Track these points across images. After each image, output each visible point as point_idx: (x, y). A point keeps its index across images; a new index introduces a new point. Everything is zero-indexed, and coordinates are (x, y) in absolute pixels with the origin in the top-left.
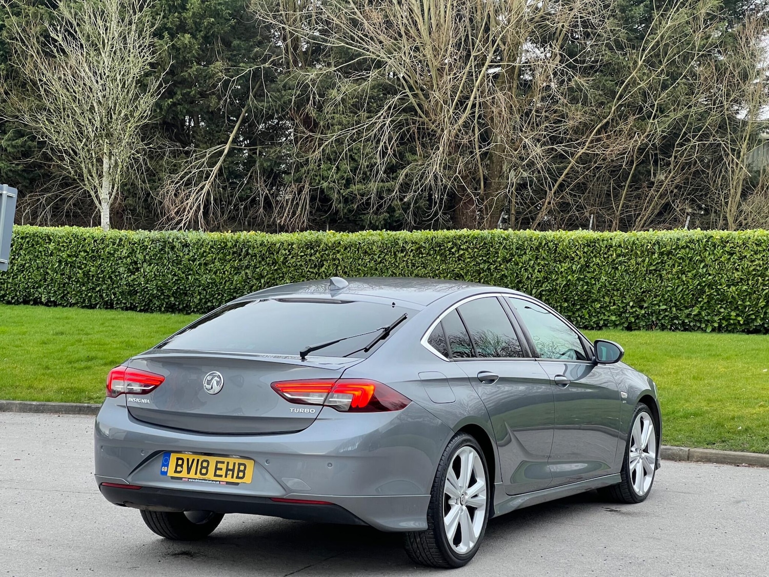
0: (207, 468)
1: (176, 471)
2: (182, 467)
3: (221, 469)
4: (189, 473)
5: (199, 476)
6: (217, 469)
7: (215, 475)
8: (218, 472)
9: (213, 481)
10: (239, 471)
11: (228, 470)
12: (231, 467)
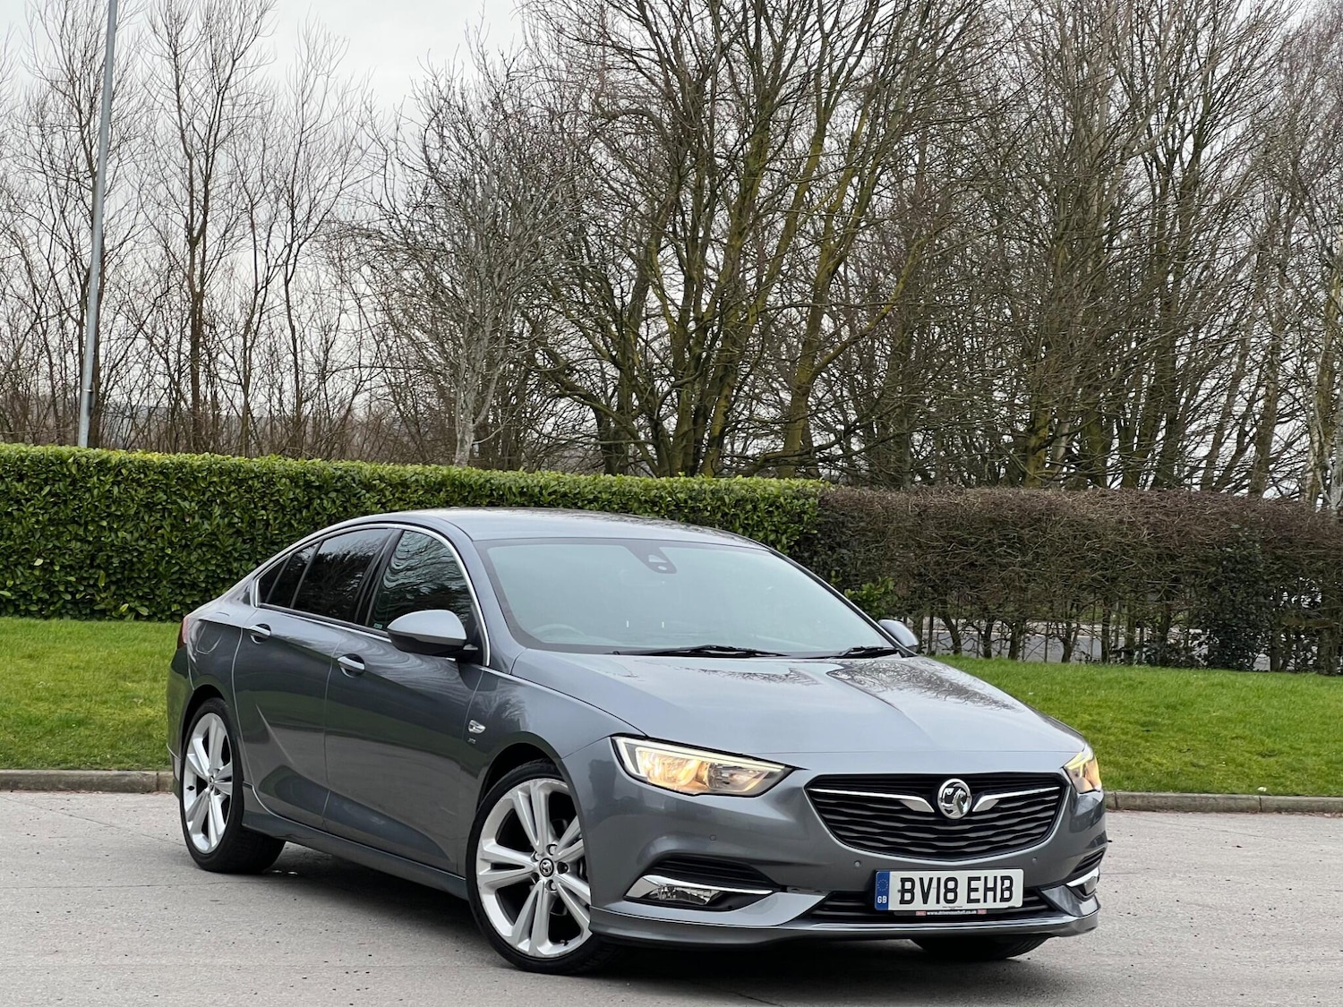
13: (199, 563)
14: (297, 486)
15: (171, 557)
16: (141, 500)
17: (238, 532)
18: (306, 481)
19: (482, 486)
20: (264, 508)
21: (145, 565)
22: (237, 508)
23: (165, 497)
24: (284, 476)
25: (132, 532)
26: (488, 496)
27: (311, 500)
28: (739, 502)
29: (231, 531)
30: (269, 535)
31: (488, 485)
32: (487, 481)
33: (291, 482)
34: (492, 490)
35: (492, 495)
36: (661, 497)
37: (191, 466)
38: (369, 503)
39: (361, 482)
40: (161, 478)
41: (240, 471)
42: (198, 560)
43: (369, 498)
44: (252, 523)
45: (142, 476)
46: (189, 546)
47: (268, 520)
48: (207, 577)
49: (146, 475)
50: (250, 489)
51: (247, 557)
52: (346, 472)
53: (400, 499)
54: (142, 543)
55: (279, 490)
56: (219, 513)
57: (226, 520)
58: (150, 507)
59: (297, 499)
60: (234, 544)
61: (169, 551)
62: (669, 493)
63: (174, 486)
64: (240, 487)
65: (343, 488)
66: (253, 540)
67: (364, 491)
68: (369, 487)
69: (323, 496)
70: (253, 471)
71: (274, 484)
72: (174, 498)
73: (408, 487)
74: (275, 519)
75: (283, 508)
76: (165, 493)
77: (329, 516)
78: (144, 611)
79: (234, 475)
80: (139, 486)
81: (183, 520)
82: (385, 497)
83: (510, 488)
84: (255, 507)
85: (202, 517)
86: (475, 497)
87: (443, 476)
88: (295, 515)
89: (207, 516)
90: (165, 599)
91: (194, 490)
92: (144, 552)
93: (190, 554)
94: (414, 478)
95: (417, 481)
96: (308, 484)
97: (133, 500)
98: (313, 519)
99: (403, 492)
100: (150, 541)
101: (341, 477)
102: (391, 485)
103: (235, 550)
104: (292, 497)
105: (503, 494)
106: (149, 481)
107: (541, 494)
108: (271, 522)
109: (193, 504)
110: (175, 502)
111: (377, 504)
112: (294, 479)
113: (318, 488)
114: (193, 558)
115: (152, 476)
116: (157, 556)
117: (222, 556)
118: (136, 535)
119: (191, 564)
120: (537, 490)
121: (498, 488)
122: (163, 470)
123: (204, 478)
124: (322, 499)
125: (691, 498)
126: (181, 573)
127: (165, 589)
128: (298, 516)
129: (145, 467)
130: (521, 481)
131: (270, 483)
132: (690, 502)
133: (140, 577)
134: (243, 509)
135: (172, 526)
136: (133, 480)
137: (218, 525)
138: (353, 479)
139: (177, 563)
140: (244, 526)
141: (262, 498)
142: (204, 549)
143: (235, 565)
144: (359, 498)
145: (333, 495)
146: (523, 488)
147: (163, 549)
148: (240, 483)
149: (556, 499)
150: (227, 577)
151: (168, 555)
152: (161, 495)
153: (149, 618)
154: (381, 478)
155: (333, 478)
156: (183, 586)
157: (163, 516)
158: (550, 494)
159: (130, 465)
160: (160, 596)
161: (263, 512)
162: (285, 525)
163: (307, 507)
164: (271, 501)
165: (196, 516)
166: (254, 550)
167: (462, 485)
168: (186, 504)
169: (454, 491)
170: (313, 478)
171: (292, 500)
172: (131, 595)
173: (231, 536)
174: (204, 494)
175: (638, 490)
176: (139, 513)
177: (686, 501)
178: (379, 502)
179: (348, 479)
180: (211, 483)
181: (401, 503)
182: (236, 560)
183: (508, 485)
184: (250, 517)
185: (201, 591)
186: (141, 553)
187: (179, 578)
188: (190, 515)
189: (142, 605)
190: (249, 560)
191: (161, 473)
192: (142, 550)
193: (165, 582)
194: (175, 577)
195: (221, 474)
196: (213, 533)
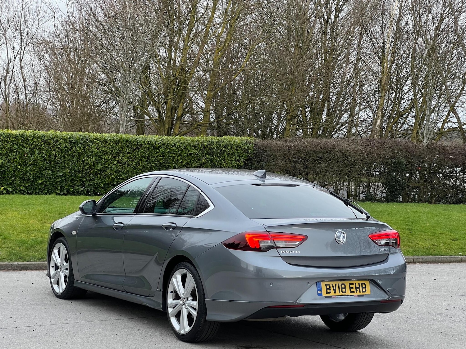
0: (345, 288)
1: (327, 293)
2: (330, 290)
3: (353, 288)
4: (335, 293)
5: (341, 293)
6: (350, 288)
7: (351, 292)
8: (352, 290)
9: (350, 295)
10: (363, 288)
11: (356, 288)
12: (357, 286)
13: (30, 171)
14: (67, 142)
15: (20, 169)
16: (8, 148)
17: (45, 160)
18: (69, 140)
19: (134, 141)
20: (54, 150)
21: (10, 172)
22: (44, 151)
23: (17, 147)
24: (61, 139)
25: (5, 160)
26: (136, 145)
27: (72, 148)
28: (226, 146)
29: (42, 159)
30: (56, 161)
31: (136, 141)
32: (135, 139)
33: (64, 141)
34: (137, 143)
35: (138, 144)
36: (198, 144)
37: (27, 135)
38: (93, 148)
39: (90, 140)
40: (16, 140)
41: (45, 137)
42: (30, 170)
43: (93, 146)
44: (50, 156)
45: (8, 139)
46: (26, 165)
47: (56, 154)
48: (33, 176)
49: (10, 139)
50: (49, 144)
51: (48, 169)
52: (84, 137)
53: (104, 147)
54: (9, 164)
55: (60, 144)
56: (37, 152)
57: (40, 155)
58: (11, 151)
59: (67, 147)
60: (43, 164)
61: (19, 167)
62: (201, 143)
63: (20, 143)
64: (45, 143)
65: (83, 143)
66: (50, 162)
67: (91, 144)
68: (93, 142)
69: (76, 146)
70: (50, 137)
71: (58, 142)
72: (20, 147)
73: (107, 142)
74: (59, 154)
75: (62, 150)
76: (17, 145)
77: (79, 153)
78: (10, 189)
79: (43, 138)
80: (7, 143)
81: (24, 155)
82: (99, 146)
83: (144, 142)
84: (51, 150)
85: (31, 154)
86: (132, 145)
87: (120, 138)
88: (66, 153)
89: (33, 153)
90: (18, 185)
91: (28, 144)
92: (10, 167)
93: (26, 168)
94: (109, 139)
95: (110, 140)
96: (71, 142)
97: (5, 148)
98: (73, 154)
99: (105, 144)
100: (12, 164)
101: (82, 139)
102: (101, 141)
103: (44, 166)
104: (65, 146)
105: (142, 144)
106: (11, 141)
107: (155, 144)
108: (57, 155)
109: (28, 149)
110: (21, 149)
111: (96, 148)
112: (65, 140)
113: (74, 143)
114: (28, 169)
115: (12, 139)
116: (15, 169)
117: (39, 168)
118: (6, 161)
119: (27, 172)
120: (154, 142)
121: (140, 142)
122: (16, 137)
123: (32, 140)
124: (76, 147)
125: (209, 144)
126: (24, 175)
127: (17, 181)
128: (67, 153)
129: (9, 136)
130: (148, 139)
131: (57, 141)
132: (208, 146)
133: (8, 177)
134: (46, 151)
135: (20, 157)
136: (5, 141)
137: (37, 157)
138: (87, 139)
139: (22, 171)
140: (47, 157)
141: (53, 147)
142: (32, 166)
143: (44, 172)
144: (89, 146)
145: (80, 145)
146: (149, 142)
147: (16, 166)
148: (45, 141)
149: (161, 146)
150: (41, 176)
151: (18, 168)
152: (16, 146)
153: (12, 192)
154: (97, 139)
155: (80, 139)
156: (24, 180)
157: (16, 154)
158: (158, 144)
159: (4, 135)
160: (16, 184)
161: (54, 152)
162: (62, 157)
163: (70, 150)
164: (57, 148)
165: (29, 154)
166: (50, 166)
167: (127, 141)
168: (25, 149)
169: (124, 143)
170: (72, 139)
171: (65, 147)
172: (5, 184)
173: (42, 161)
174: (31, 145)
175: (190, 142)
176: (7, 153)
177: (207, 146)
178: (97, 148)
179: (85, 139)
180: (34, 141)
181: (105, 148)
182: (44, 170)
183: (143, 141)
184: (49, 154)
185: (31, 181)
186: (8, 168)
187: (23, 177)
188: (26, 154)
189: (9, 187)
190: (49, 170)
191: (15, 138)
192: (9, 166)
193: (17, 179)
194: (21, 176)
195: (38, 138)
196: (35, 160)
